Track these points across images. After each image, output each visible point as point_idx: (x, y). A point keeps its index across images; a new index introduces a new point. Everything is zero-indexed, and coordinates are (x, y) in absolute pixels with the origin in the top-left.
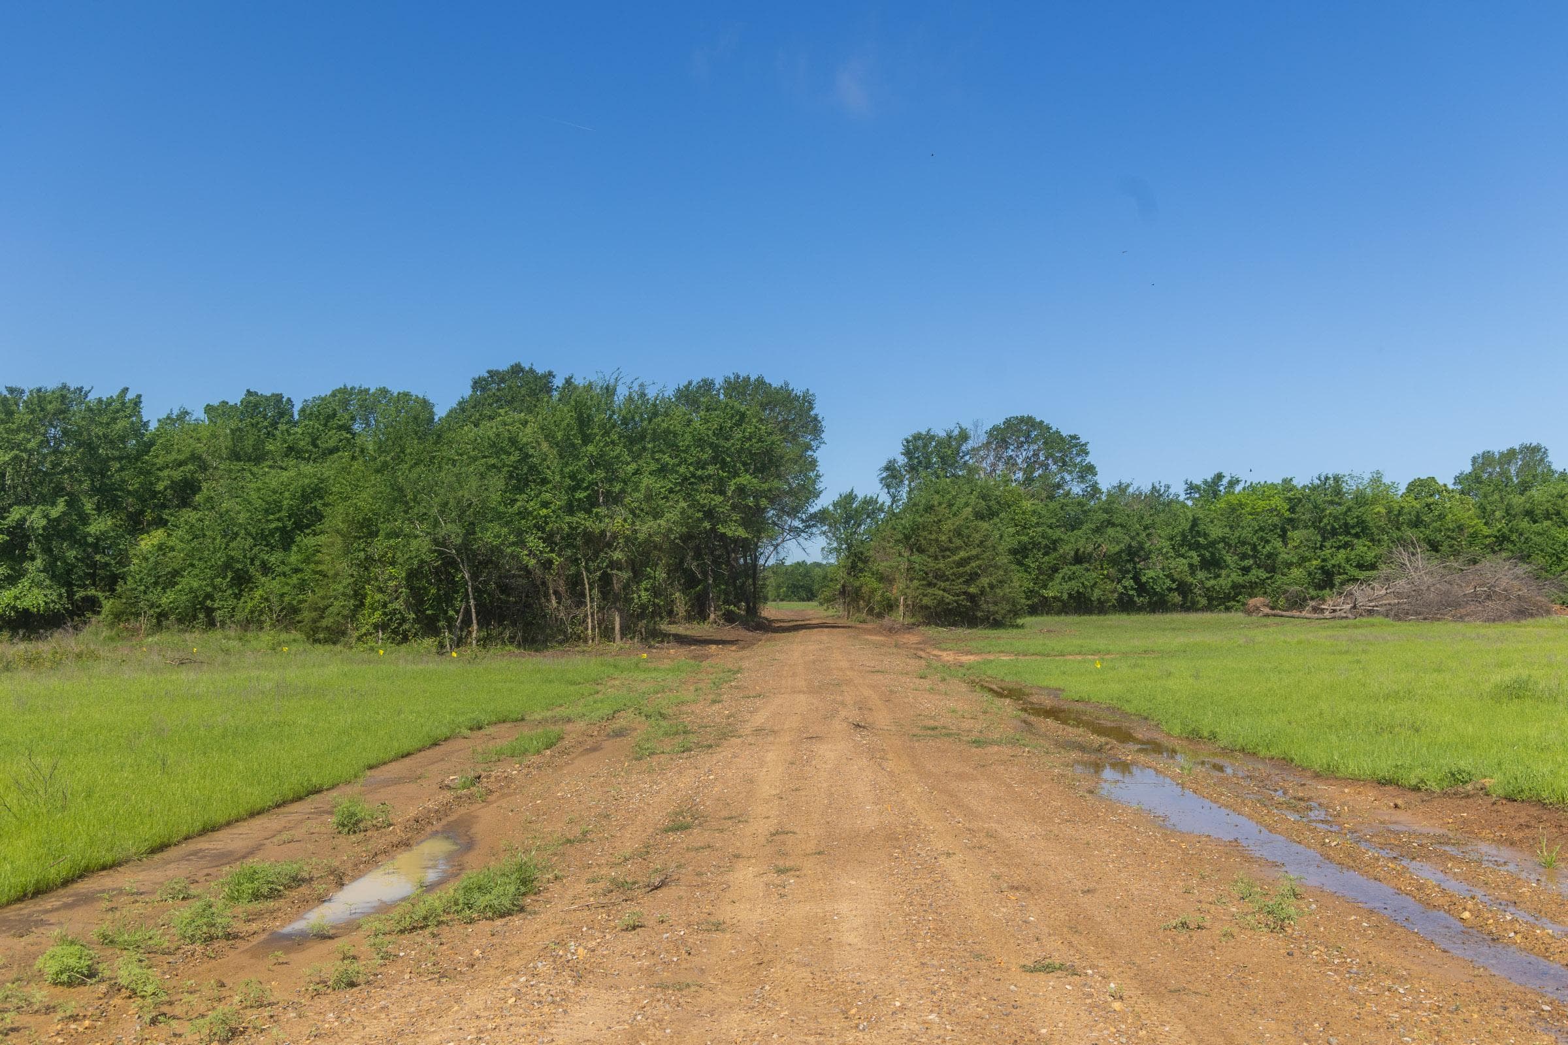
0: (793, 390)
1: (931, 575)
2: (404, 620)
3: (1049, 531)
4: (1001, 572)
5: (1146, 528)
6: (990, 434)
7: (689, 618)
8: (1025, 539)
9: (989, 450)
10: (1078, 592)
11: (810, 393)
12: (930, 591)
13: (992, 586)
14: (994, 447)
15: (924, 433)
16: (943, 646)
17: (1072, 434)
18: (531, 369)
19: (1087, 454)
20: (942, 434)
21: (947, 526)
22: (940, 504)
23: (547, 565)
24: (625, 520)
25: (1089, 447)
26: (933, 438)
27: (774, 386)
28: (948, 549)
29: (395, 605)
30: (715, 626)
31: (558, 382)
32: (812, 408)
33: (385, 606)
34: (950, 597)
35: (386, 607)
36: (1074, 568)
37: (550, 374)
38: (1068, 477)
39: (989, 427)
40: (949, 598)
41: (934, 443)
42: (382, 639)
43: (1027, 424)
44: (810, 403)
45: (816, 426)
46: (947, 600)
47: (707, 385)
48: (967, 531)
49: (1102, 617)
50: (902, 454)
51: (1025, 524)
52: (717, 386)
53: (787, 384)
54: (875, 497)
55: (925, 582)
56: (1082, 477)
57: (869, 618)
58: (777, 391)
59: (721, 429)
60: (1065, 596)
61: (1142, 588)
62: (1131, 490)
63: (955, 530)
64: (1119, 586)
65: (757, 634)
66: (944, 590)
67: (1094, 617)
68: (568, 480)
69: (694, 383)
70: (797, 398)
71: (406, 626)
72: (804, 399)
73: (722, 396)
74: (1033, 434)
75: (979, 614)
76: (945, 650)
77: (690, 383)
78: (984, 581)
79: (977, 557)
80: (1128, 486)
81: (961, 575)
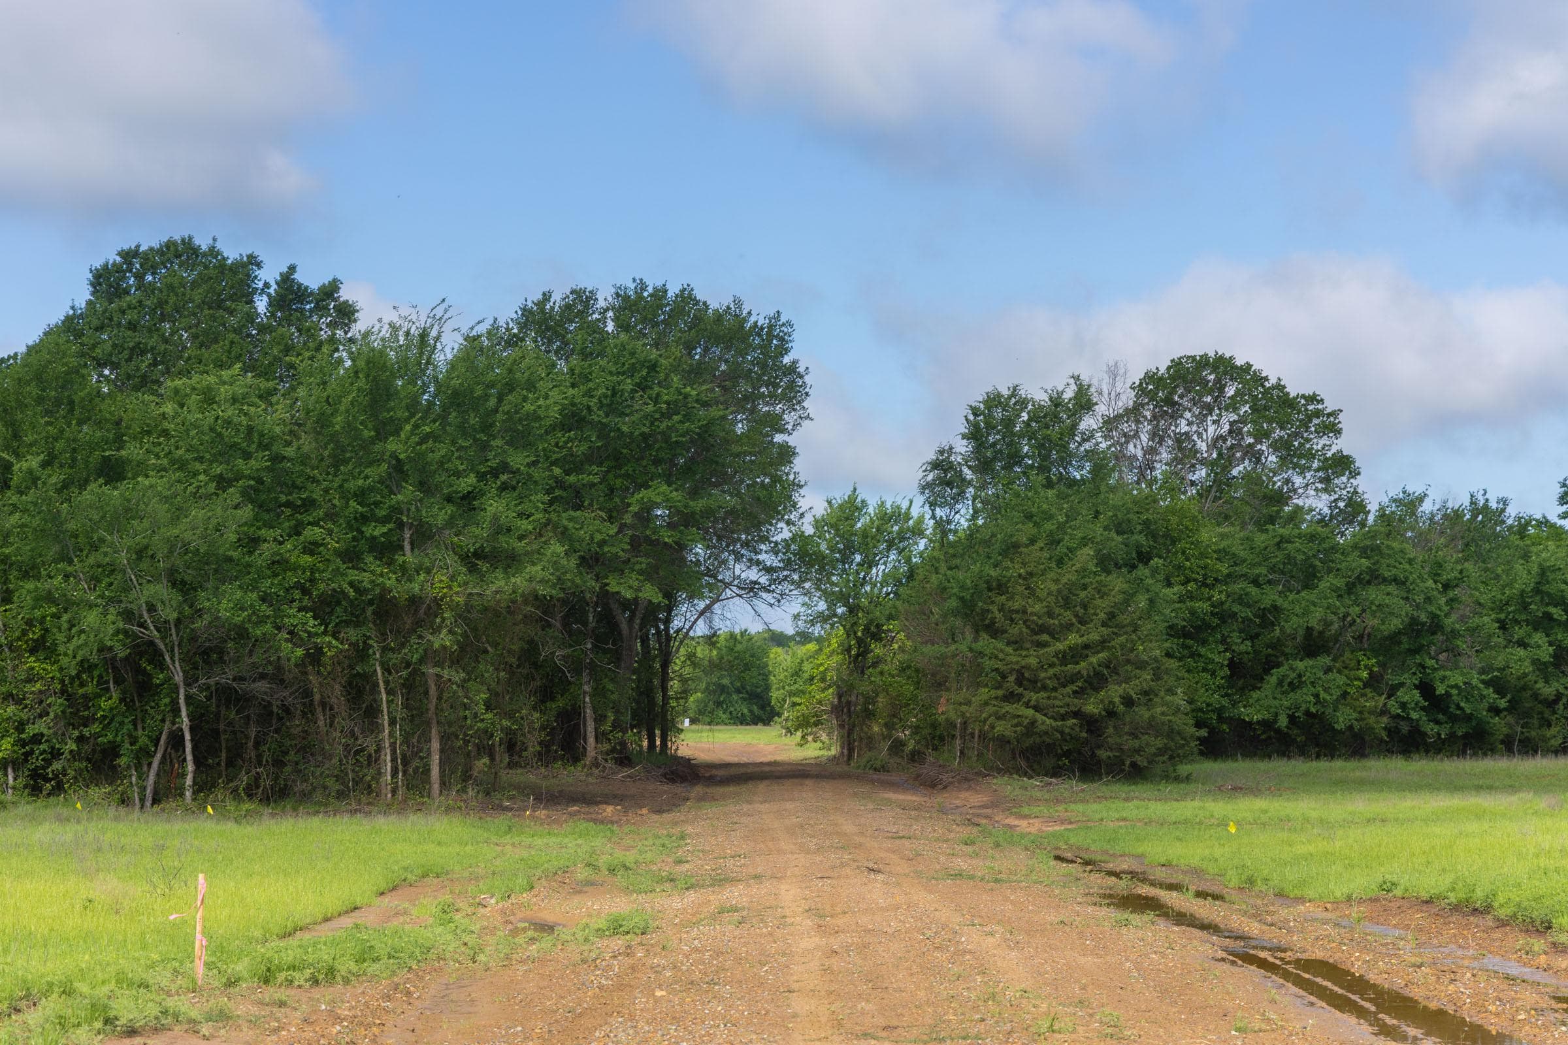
0: (749, 313)
1: (1012, 678)
2: (56, 754)
3: (1253, 590)
4: (1147, 676)
5: (1447, 587)
6: (1141, 389)
7: (546, 756)
8: (1202, 606)
9: (1138, 422)
10: (1308, 713)
11: (783, 319)
12: (1007, 708)
13: (1128, 702)
14: (1148, 414)
15: (1005, 392)
16: (1025, 810)
17: (1308, 392)
18: (212, 249)
19: (1338, 432)
20: (1042, 397)
21: (1046, 586)
22: (1033, 541)
23: (315, 656)
24: (452, 578)
25: (1344, 421)
26: (1023, 403)
27: (714, 305)
28: (1043, 629)
29: (40, 727)
30: (596, 771)
31: (269, 275)
32: (783, 349)
33: (20, 727)
34: (1048, 721)
35: (23, 731)
36: (1300, 665)
37: (253, 261)
38: (1298, 481)
39: (1136, 376)
40: (1044, 722)
41: (1025, 416)
42: (14, 788)
43: (1215, 369)
44: (782, 339)
45: (792, 386)
46: (1043, 728)
47: (582, 300)
48: (1083, 594)
49: (1352, 764)
50: (964, 436)
51: (1205, 576)
52: (602, 303)
53: (738, 303)
54: (905, 505)
55: (1000, 693)
56: (1327, 480)
57: (894, 761)
58: (719, 317)
59: (614, 394)
60: (1283, 722)
61: (1435, 703)
62: (1427, 507)
63: (1059, 591)
64: (1392, 702)
65: (679, 789)
66: (1036, 708)
67: (1338, 764)
68: (352, 503)
69: (557, 297)
70: (756, 329)
71: (57, 766)
72: (769, 333)
73: (610, 327)
74: (1230, 391)
75: (1103, 754)
76: (1025, 817)
77: (547, 296)
78: (1114, 692)
79: (1103, 643)
80: (1421, 499)
81: (1072, 679)
